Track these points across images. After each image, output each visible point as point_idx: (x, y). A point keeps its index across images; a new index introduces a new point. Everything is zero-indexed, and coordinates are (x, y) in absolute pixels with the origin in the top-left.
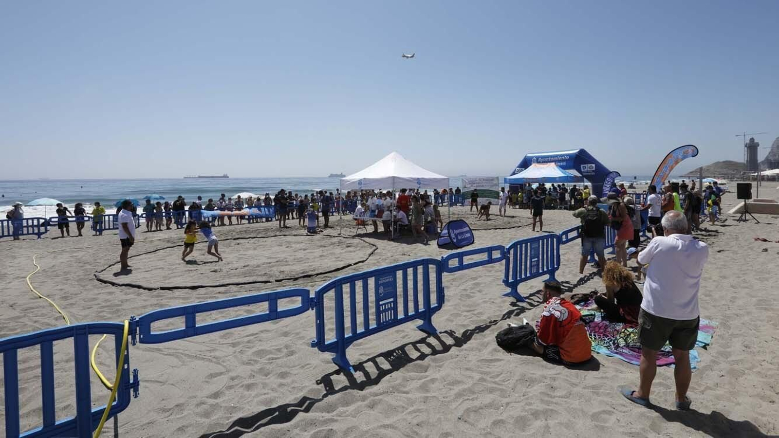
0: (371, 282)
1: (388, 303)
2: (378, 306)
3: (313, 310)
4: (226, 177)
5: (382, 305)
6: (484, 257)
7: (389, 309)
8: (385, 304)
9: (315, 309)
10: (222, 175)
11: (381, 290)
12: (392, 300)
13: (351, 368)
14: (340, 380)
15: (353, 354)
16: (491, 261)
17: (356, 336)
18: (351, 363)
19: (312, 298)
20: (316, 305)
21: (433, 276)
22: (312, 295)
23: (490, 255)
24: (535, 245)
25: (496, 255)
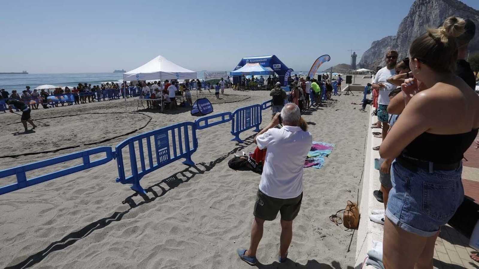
0: (152, 138)
1: (163, 151)
2: (158, 153)
3: (115, 159)
4: (25, 73)
5: (160, 152)
6: (220, 119)
7: (165, 154)
8: (162, 151)
9: (116, 159)
10: (21, 72)
11: (159, 143)
12: (166, 148)
13: (144, 191)
14: (138, 199)
15: (144, 183)
16: (224, 121)
17: (145, 172)
18: (144, 188)
19: (114, 152)
20: (117, 156)
21: (190, 132)
22: (114, 150)
23: (223, 118)
24: (248, 111)
25: (227, 117)
